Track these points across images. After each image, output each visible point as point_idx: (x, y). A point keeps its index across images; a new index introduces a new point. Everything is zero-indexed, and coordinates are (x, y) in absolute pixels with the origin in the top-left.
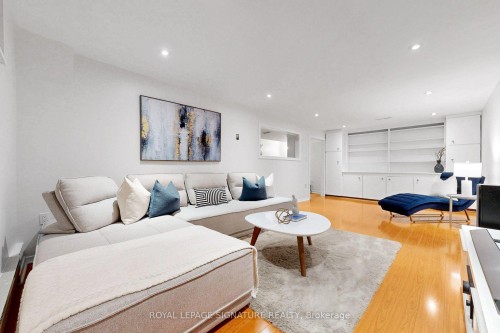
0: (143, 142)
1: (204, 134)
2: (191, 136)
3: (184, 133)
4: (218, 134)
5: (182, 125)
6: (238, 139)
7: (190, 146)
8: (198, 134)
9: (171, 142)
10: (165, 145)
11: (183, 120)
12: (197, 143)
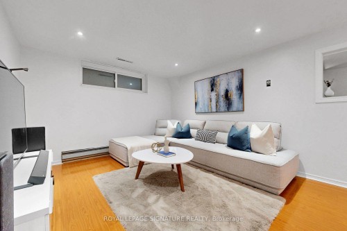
0: (196, 104)
1: (227, 91)
2: (218, 95)
3: (213, 94)
4: (241, 88)
5: (212, 90)
6: (269, 85)
7: (217, 102)
8: (222, 93)
9: (206, 102)
10: (204, 104)
11: (213, 86)
12: (222, 100)
